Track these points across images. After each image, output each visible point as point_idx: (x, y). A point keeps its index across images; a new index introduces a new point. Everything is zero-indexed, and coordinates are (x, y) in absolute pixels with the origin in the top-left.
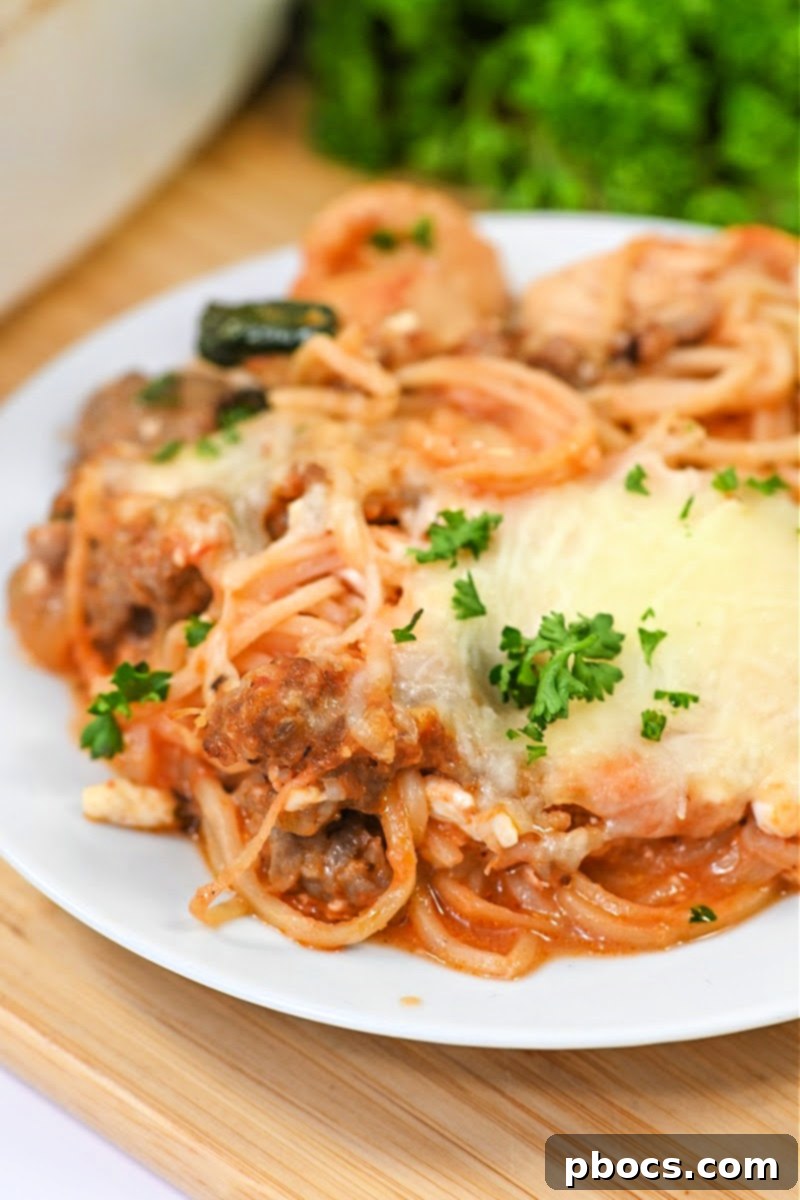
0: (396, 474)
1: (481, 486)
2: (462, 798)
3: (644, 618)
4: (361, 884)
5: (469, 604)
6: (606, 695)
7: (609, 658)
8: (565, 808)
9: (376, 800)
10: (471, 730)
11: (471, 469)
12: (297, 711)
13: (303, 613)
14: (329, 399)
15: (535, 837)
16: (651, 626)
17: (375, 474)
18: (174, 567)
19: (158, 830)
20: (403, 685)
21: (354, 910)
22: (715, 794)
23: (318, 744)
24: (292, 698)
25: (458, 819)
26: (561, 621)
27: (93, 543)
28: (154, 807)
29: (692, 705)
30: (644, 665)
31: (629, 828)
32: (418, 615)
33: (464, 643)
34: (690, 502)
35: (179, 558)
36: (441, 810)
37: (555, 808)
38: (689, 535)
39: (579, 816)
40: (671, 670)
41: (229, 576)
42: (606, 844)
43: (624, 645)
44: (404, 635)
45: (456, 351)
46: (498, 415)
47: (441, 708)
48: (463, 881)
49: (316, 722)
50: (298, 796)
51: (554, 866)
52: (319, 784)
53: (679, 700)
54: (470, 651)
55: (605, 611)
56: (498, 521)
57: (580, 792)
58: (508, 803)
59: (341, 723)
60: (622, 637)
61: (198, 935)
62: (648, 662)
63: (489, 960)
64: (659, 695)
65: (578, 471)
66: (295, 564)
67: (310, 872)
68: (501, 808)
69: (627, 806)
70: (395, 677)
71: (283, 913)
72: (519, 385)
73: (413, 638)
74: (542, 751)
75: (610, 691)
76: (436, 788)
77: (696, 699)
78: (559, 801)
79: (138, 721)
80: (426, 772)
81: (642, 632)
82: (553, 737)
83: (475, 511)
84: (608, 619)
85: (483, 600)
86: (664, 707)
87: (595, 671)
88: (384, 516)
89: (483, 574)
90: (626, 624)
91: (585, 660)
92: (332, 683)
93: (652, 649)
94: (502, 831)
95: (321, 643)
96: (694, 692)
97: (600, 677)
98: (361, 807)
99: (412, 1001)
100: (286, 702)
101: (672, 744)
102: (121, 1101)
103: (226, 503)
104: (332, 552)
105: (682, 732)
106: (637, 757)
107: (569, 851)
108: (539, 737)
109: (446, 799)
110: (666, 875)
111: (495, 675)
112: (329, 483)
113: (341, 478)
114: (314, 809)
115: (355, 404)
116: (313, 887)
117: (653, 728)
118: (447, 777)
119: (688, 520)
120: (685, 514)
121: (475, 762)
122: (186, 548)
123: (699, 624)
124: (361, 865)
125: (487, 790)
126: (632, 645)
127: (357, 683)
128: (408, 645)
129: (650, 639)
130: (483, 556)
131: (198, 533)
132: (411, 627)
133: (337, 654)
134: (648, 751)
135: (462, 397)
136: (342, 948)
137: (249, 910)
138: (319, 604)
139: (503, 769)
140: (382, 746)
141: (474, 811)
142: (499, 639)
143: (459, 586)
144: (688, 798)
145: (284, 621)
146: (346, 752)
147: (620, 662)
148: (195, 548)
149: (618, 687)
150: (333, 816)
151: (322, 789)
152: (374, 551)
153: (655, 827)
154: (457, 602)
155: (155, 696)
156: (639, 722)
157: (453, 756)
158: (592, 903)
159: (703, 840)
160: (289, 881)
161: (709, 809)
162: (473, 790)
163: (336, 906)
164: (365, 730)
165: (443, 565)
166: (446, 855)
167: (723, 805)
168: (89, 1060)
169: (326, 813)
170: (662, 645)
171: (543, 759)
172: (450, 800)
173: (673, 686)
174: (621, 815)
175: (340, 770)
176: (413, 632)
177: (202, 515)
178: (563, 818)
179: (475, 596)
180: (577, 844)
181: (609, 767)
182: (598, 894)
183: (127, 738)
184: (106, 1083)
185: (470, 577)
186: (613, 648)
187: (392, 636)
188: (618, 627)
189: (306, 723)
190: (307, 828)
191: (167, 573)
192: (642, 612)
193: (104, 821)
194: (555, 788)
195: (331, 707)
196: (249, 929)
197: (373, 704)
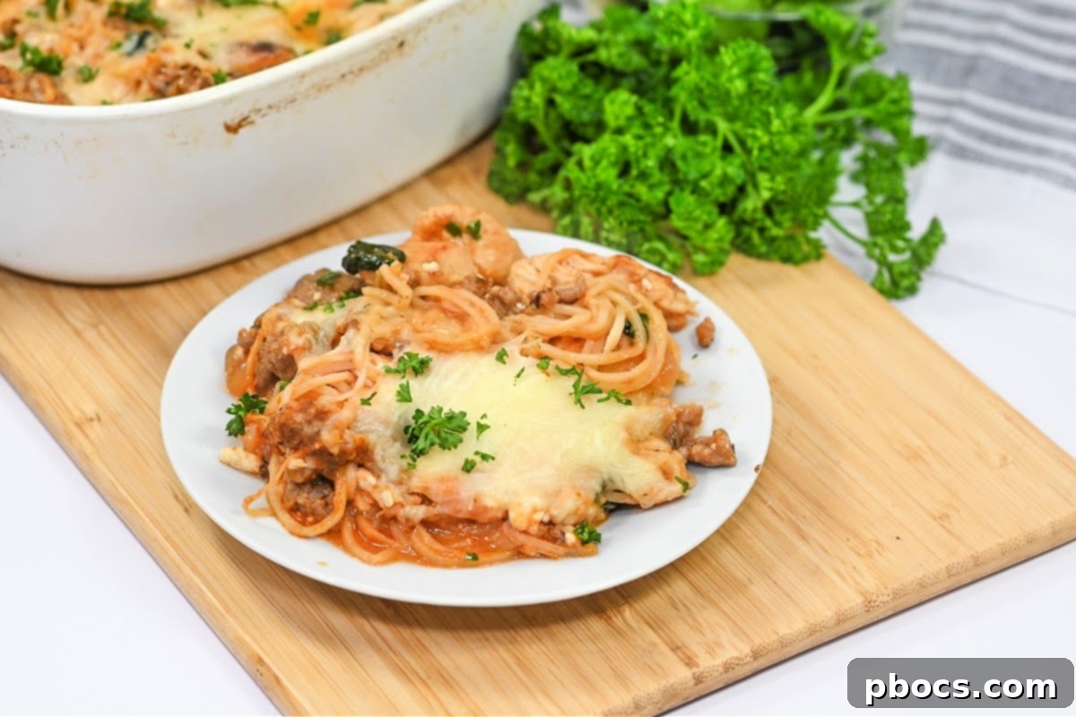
0: (396, 332)
1: (433, 346)
2: (371, 479)
3: (482, 418)
4: (320, 510)
5: (404, 395)
6: (452, 448)
7: (461, 432)
8: (418, 494)
9: (332, 471)
10: (384, 450)
11: (427, 336)
12: (300, 423)
13: (328, 385)
14: (384, 294)
15: (402, 506)
16: (483, 422)
17: (384, 330)
18: (283, 355)
19: (252, 474)
20: (359, 424)
21: (316, 521)
22: (490, 502)
23: (306, 440)
24: (299, 418)
25: (370, 490)
26: (440, 410)
27: (265, 340)
28: (252, 462)
29: (490, 461)
30: (475, 438)
31: (447, 510)
32: (374, 395)
33: (398, 414)
34: (523, 370)
35: (285, 351)
36: (363, 484)
37: (413, 494)
38: (515, 385)
39: (426, 500)
40: (487, 444)
41: (303, 363)
42: (436, 515)
43: (469, 427)
44: (366, 402)
45: (452, 285)
46: (462, 317)
47: (371, 438)
48: (370, 521)
49: (308, 430)
50: (294, 462)
51: (408, 520)
52: (303, 458)
53: (484, 457)
54: (400, 417)
55: (464, 410)
56: (431, 360)
57: (426, 489)
58: (391, 486)
59: (318, 433)
60: (468, 424)
61: (246, 519)
62: (478, 438)
63: (366, 554)
64: (477, 453)
65: (479, 348)
66: (335, 363)
67: (301, 501)
68: (387, 488)
69: (446, 499)
70: (355, 419)
71: (286, 517)
72: (472, 304)
73: (369, 404)
74: (414, 467)
75: (455, 447)
76: (362, 473)
77: (493, 458)
78: (416, 491)
79: (253, 422)
80: (360, 466)
81: (478, 424)
82: (422, 463)
83: (423, 355)
84: (464, 414)
85: (412, 395)
86: (478, 459)
87: (449, 436)
88: (382, 349)
89: (415, 385)
90: (473, 418)
91: (446, 430)
92: (322, 415)
93: (481, 432)
94: (388, 498)
95: (327, 399)
96: (493, 455)
97: (451, 439)
98: (325, 473)
99: (322, 564)
100: (296, 419)
101: (474, 475)
102: (201, 590)
103: (315, 332)
104: (351, 361)
105: (483, 472)
106: (456, 479)
107: (415, 514)
108: (414, 460)
109: (365, 479)
110: (465, 538)
111: (406, 429)
112: (359, 329)
113: (365, 328)
114: (301, 470)
115: (394, 299)
116: (303, 509)
117: (468, 467)
118: (369, 469)
119: (518, 379)
120: (518, 376)
121: (382, 465)
122: (288, 346)
123: (505, 425)
124: (322, 502)
125: (384, 478)
126: (473, 428)
127: (333, 418)
128: (366, 407)
129: (481, 428)
130: (419, 377)
131: (295, 340)
132: (370, 399)
133: (333, 404)
134: (464, 477)
135: (447, 305)
136: (306, 537)
137: (274, 514)
138: (338, 382)
139: (393, 470)
140: (333, 446)
141: (375, 487)
142: (413, 413)
143: (401, 386)
144: (475, 501)
145: (319, 387)
146: (317, 446)
147: (465, 436)
148: (292, 347)
149: (460, 446)
150: (311, 475)
151: (305, 461)
152: (367, 363)
153: (459, 511)
154: (399, 393)
155: (257, 411)
156: (462, 463)
157: (372, 460)
158: (423, 540)
159: (484, 524)
160: (291, 504)
161: (486, 509)
162: (378, 477)
163: (310, 519)
164: (328, 437)
165: (399, 376)
166: (362, 505)
167: (492, 509)
168: (195, 569)
169: (307, 473)
170: (486, 432)
171: (414, 471)
172: (367, 479)
173: (485, 451)
174: (444, 503)
175: (314, 454)
176: (371, 401)
177: (301, 334)
178: (418, 499)
179: (409, 393)
180: (419, 512)
181: (442, 480)
182: (427, 537)
183: (246, 429)
184: (197, 580)
185: (408, 383)
186: (463, 429)
187: (359, 402)
188: (468, 418)
189: (302, 430)
190: (300, 479)
191: (280, 357)
192: (481, 415)
193: (228, 464)
194: (416, 484)
195: (317, 425)
196: (271, 522)
197: (336, 427)
